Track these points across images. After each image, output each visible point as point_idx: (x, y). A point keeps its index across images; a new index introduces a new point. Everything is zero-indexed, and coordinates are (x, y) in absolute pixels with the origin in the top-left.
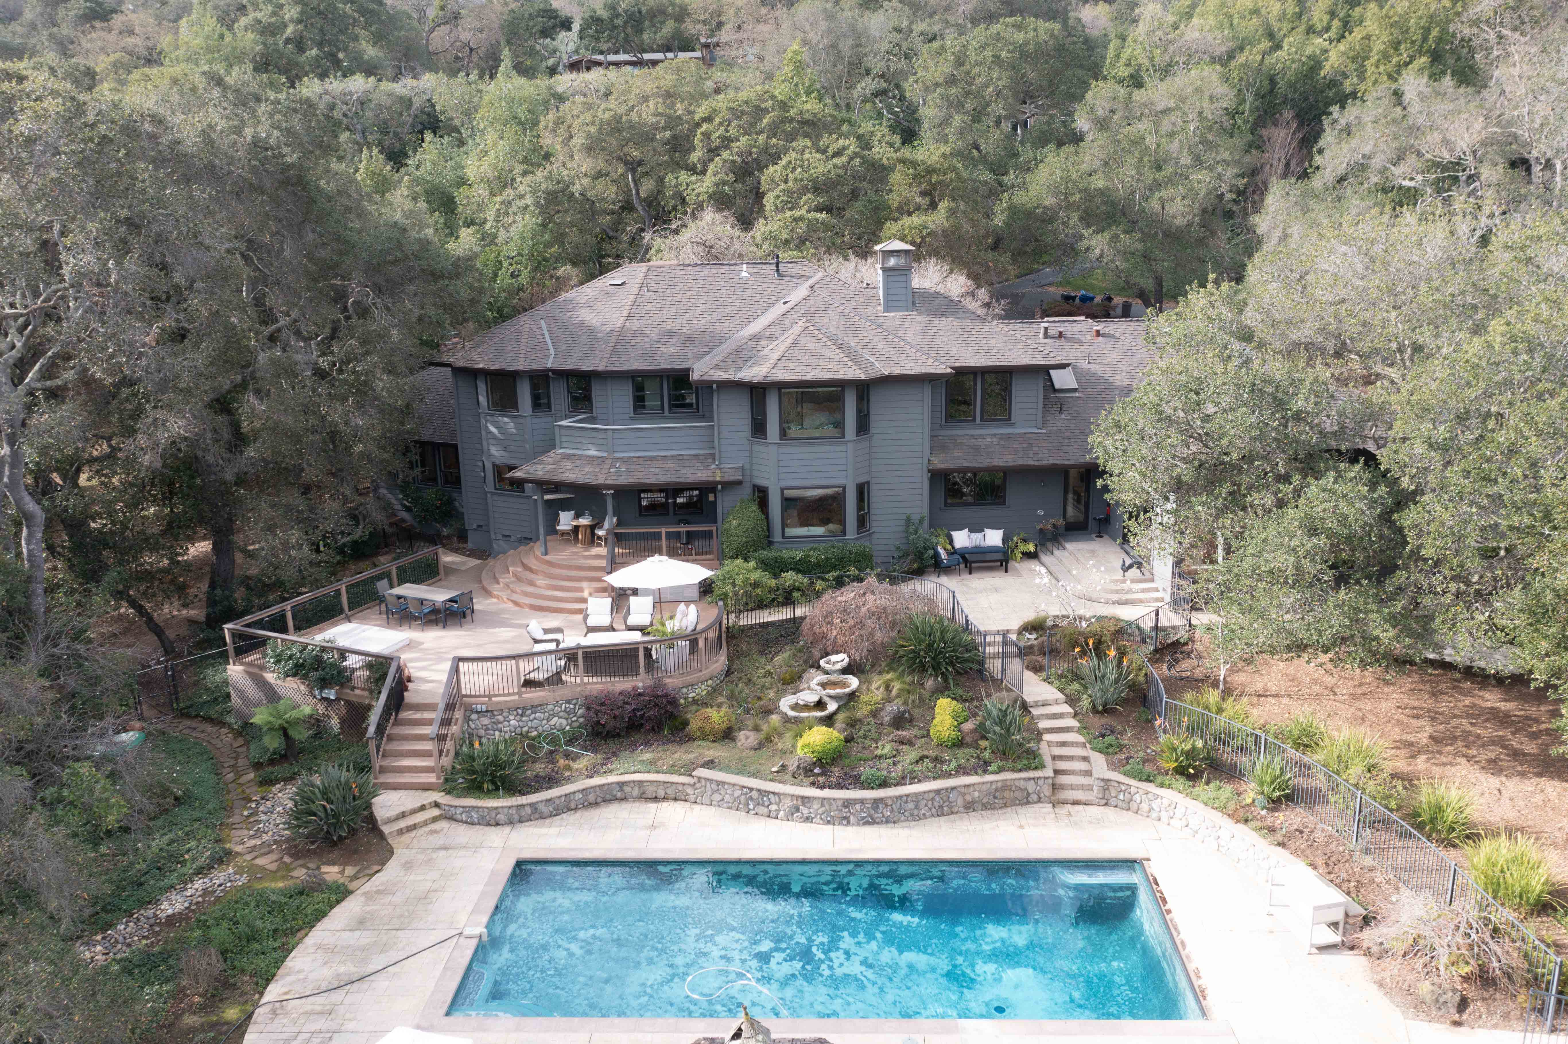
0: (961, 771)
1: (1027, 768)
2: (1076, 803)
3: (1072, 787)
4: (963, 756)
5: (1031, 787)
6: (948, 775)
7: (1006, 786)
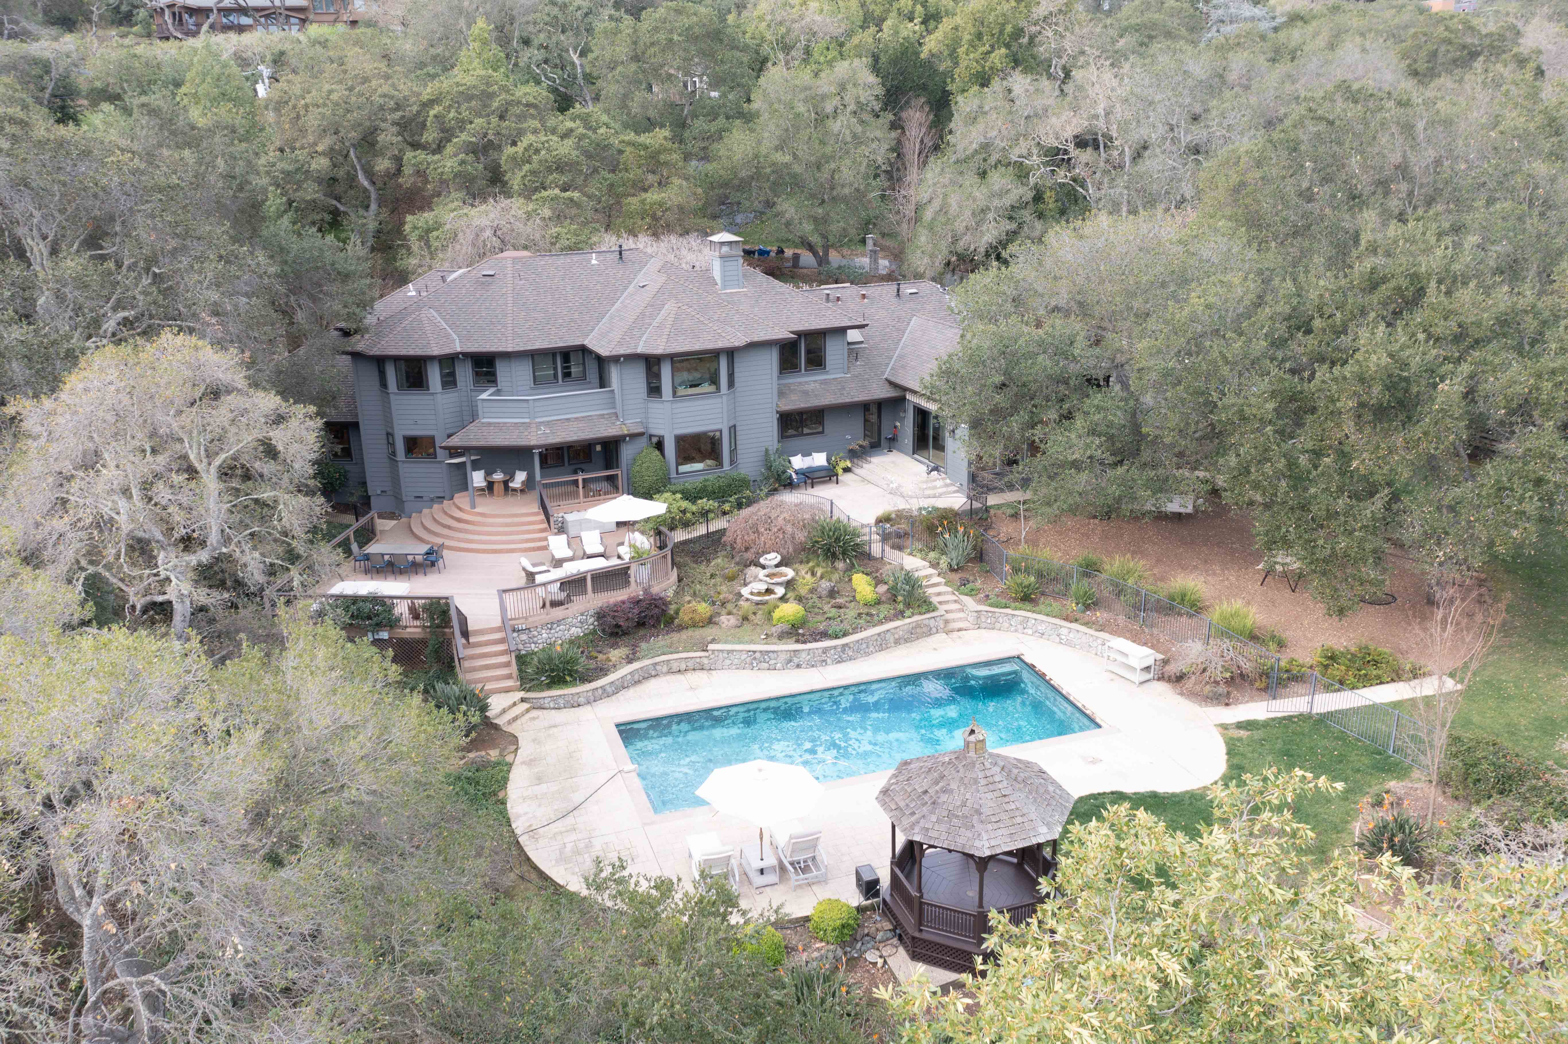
0: (888, 619)
1: (928, 611)
2: (959, 630)
3: (954, 620)
4: (885, 610)
5: (932, 623)
6: (881, 623)
7: (918, 625)
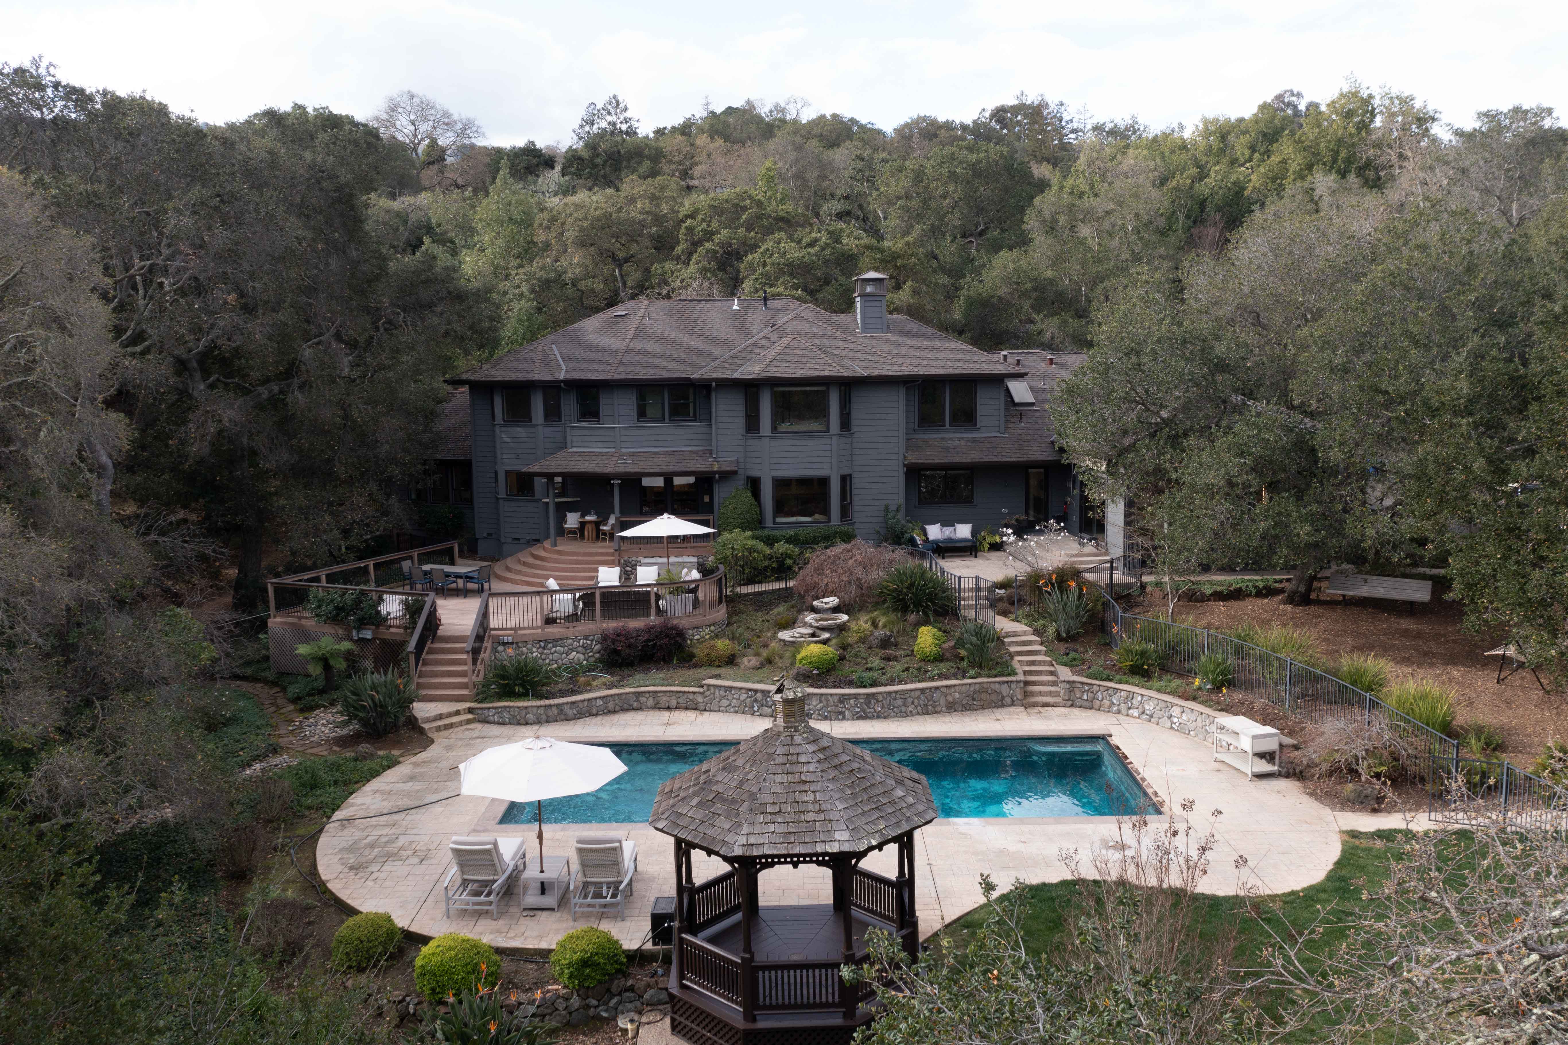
0: (942, 676)
1: (1002, 675)
2: (1045, 705)
3: (1041, 694)
4: (943, 667)
5: (1005, 690)
6: (932, 679)
7: (983, 689)
